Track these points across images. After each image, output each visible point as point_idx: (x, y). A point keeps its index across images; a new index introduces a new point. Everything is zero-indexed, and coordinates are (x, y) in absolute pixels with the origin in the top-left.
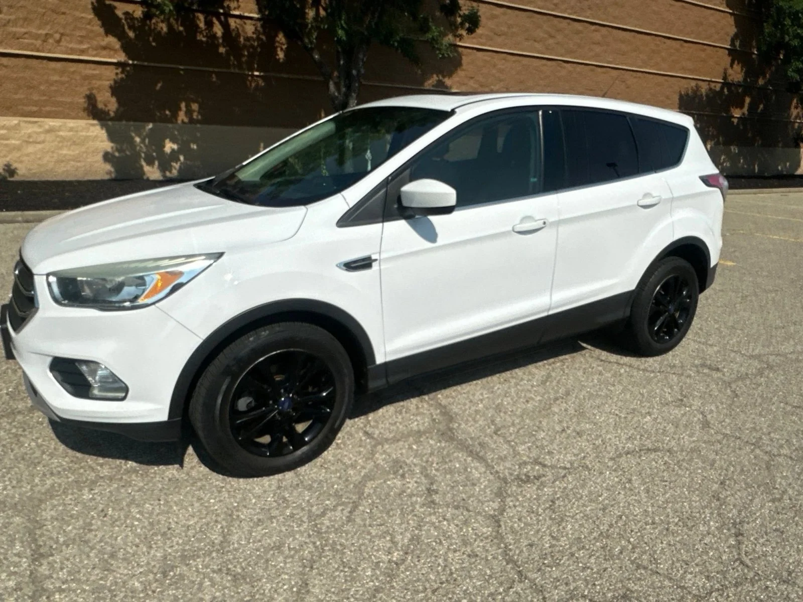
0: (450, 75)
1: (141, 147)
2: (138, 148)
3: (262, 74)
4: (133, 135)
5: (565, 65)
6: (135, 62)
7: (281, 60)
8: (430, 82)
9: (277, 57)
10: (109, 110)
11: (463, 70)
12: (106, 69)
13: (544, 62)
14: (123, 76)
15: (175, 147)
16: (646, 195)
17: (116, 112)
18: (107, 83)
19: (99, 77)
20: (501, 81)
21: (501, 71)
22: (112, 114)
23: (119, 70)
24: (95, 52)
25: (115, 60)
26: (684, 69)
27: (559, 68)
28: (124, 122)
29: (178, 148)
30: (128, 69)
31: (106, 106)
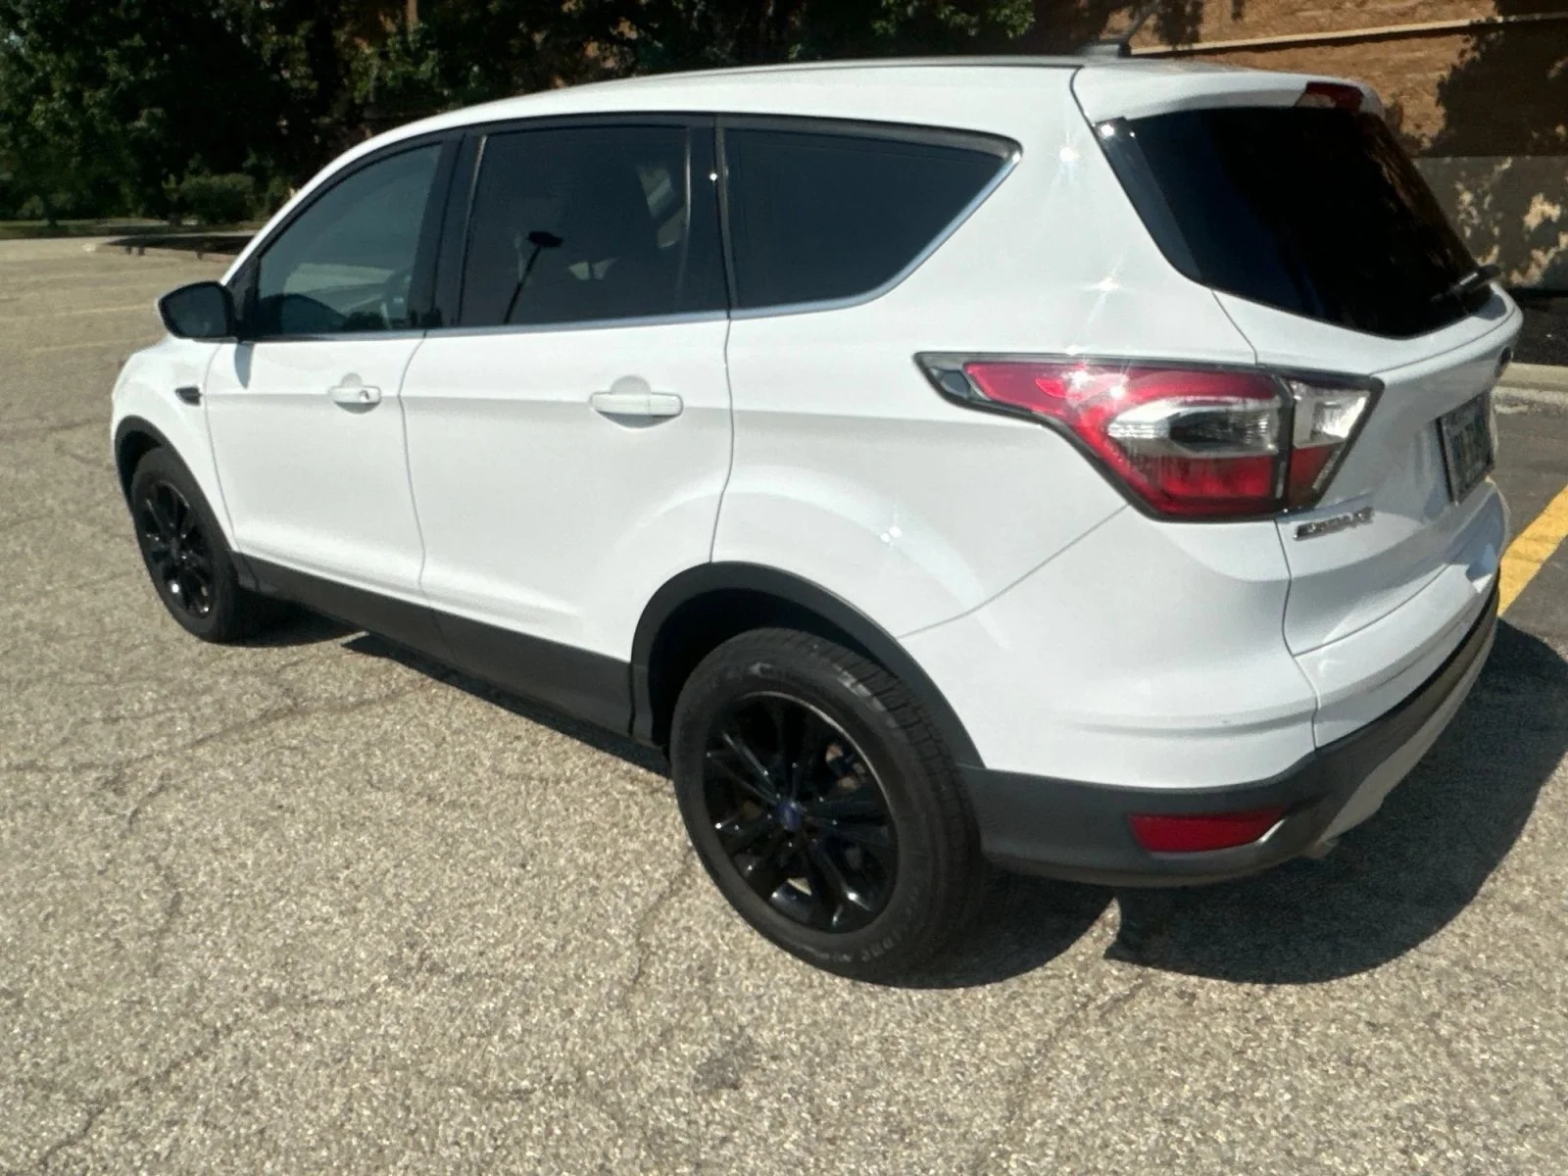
1: (1469, 214)
2: (1462, 216)
4: (1460, 186)
6: (1512, 19)
10: (1424, 135)
12: (1442, 45)
14: (1477, 55)
15: (1554, 212)
17: (1434, 141)
18: (1435, 76)
19: (1422, 65)
22: (1427, 144)
23: (1473, 41)
24: (1426, 12)
25: (1464, 22)
28: (1448, 160)
29: (1562, 218)
30: (1493, 36)
31: (1418, 127)
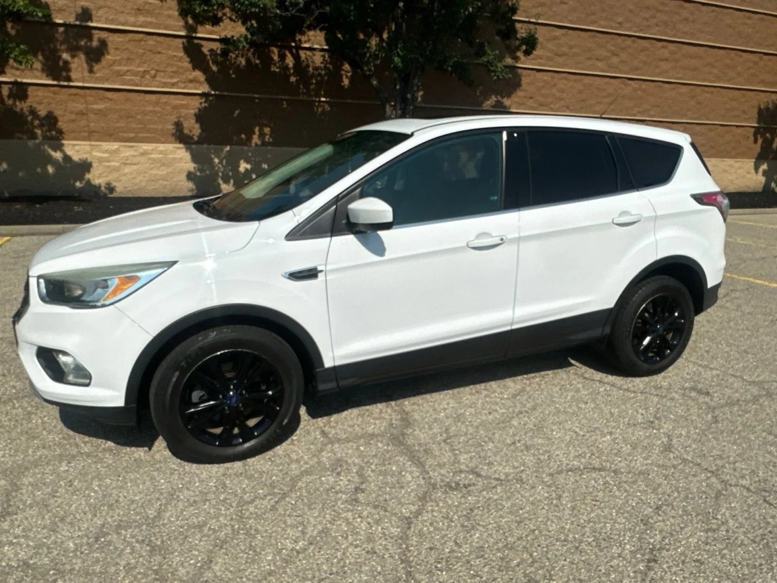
0: (509, 96)
1: (219, 167)
2: (217, 168)
3: (328, 99)
4: (213, 156)
5: (630, 82)
6: (217, 93)
7: (346, 87)
8: (488, 103)
9: (343, 84)
10: (193, 135)
11: (523, 90)
12: (192, 100)
13: (608, 80)
14: (206, 105)
15: (249, 167)
16: (624, 213)
17: (199, 137)
18: (193, 112)
19: (185, 107)
20: (562, 99)
21: (562, 91)
22: (196, 138)
23: (203, 100)
24: (183, 85)
25: (199, 92)
26: (763, 82)
27: (623, 87)
28: (205, 146)
29: (251, 169)
30: (211, 98)
31: (191, 131)
